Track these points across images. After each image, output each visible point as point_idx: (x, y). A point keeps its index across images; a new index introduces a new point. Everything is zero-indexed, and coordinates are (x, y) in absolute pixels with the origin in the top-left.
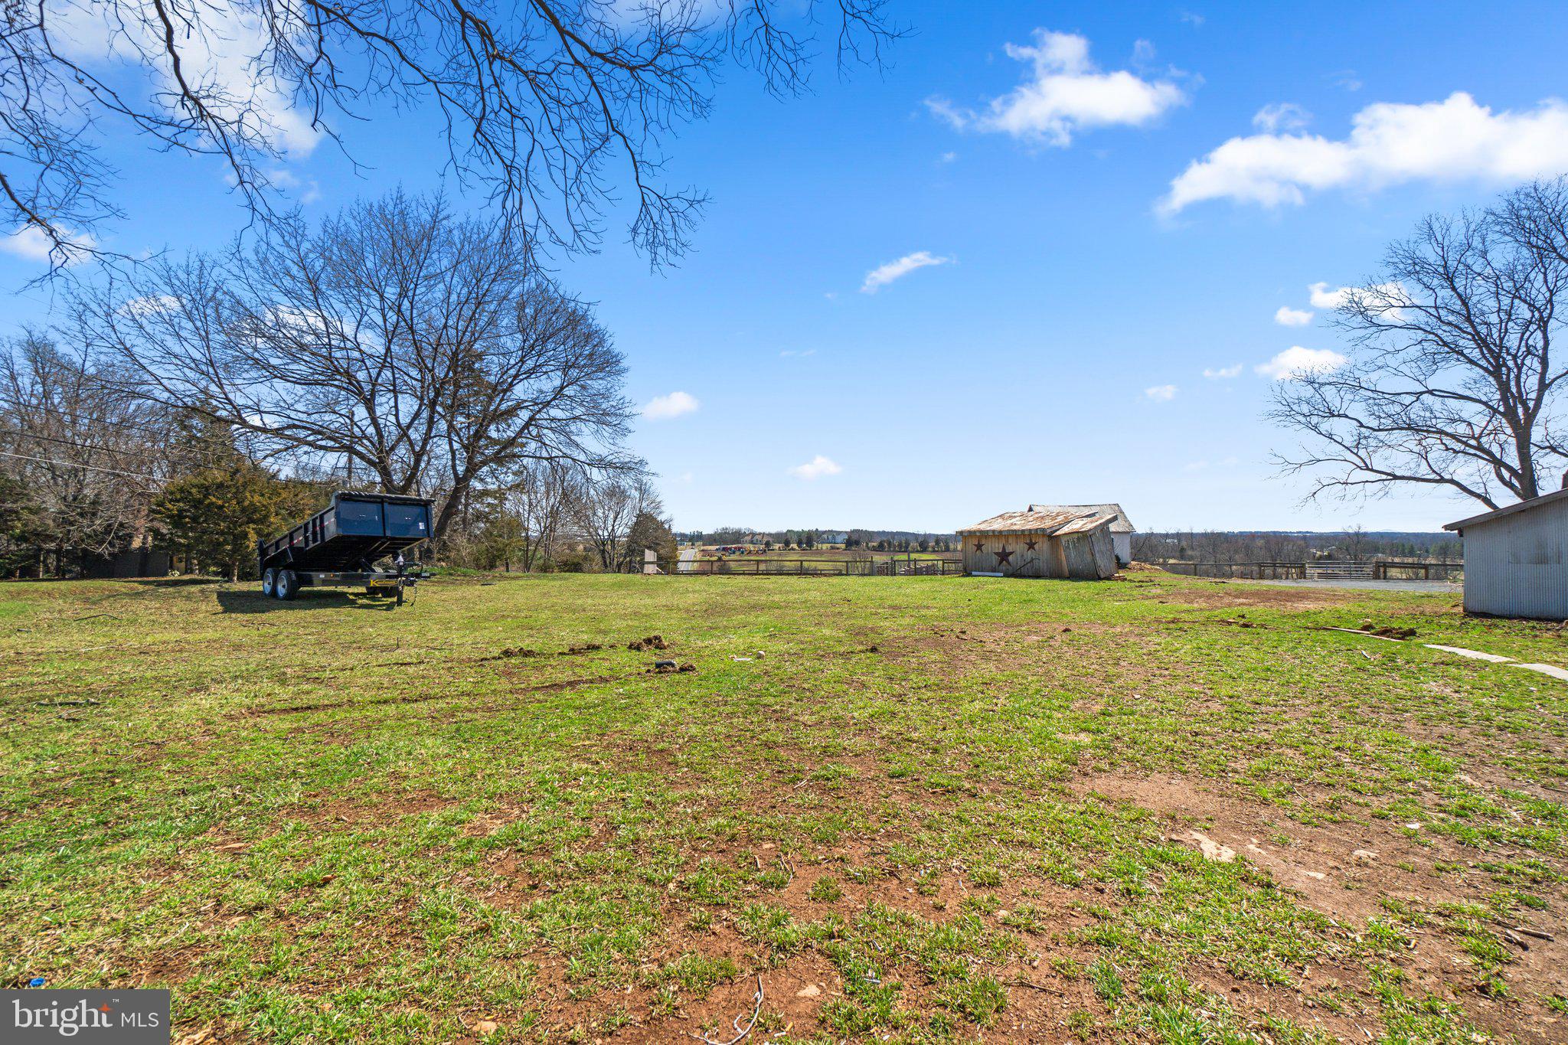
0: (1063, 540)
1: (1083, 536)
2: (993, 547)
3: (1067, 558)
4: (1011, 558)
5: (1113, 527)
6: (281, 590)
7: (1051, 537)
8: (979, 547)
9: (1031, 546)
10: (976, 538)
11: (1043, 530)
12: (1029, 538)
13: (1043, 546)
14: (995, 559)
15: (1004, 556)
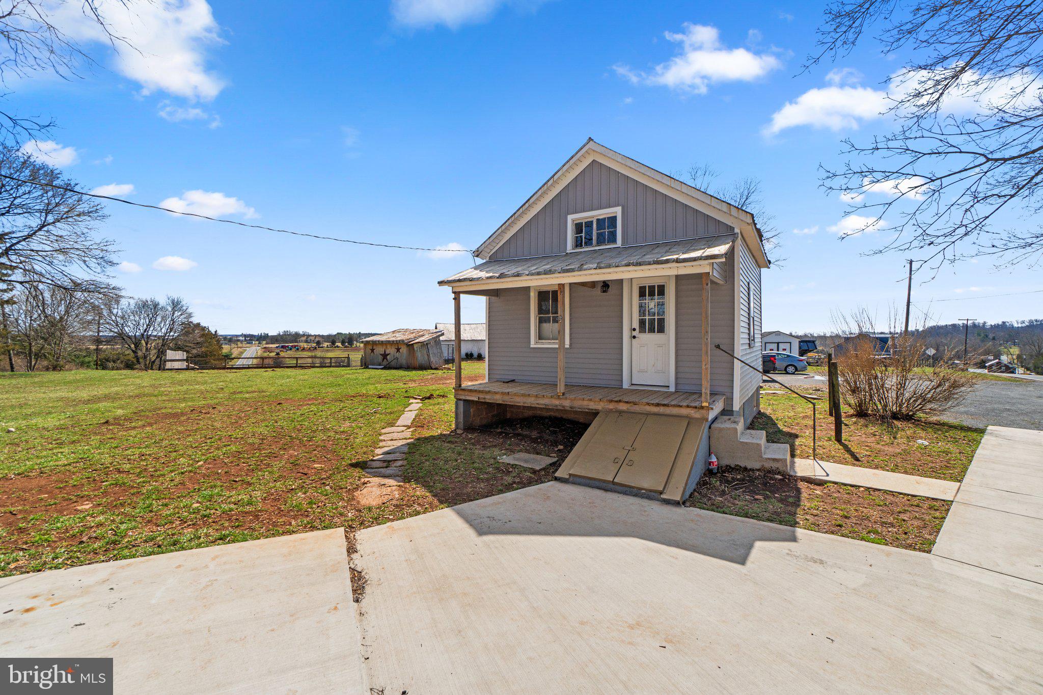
0: (415, 346)
1: (424, 345)
2: (380, 350)
3: (420, 357)
4: (388, 357)
5: (441, 338)
7: (410, 346)
8: (372, 350)
9: (398, 350)
10: (371, 345)
11: (403, 341)
12: (397, 344)
13: (404, 350)
14: (381, 358)
15: (385, 356)
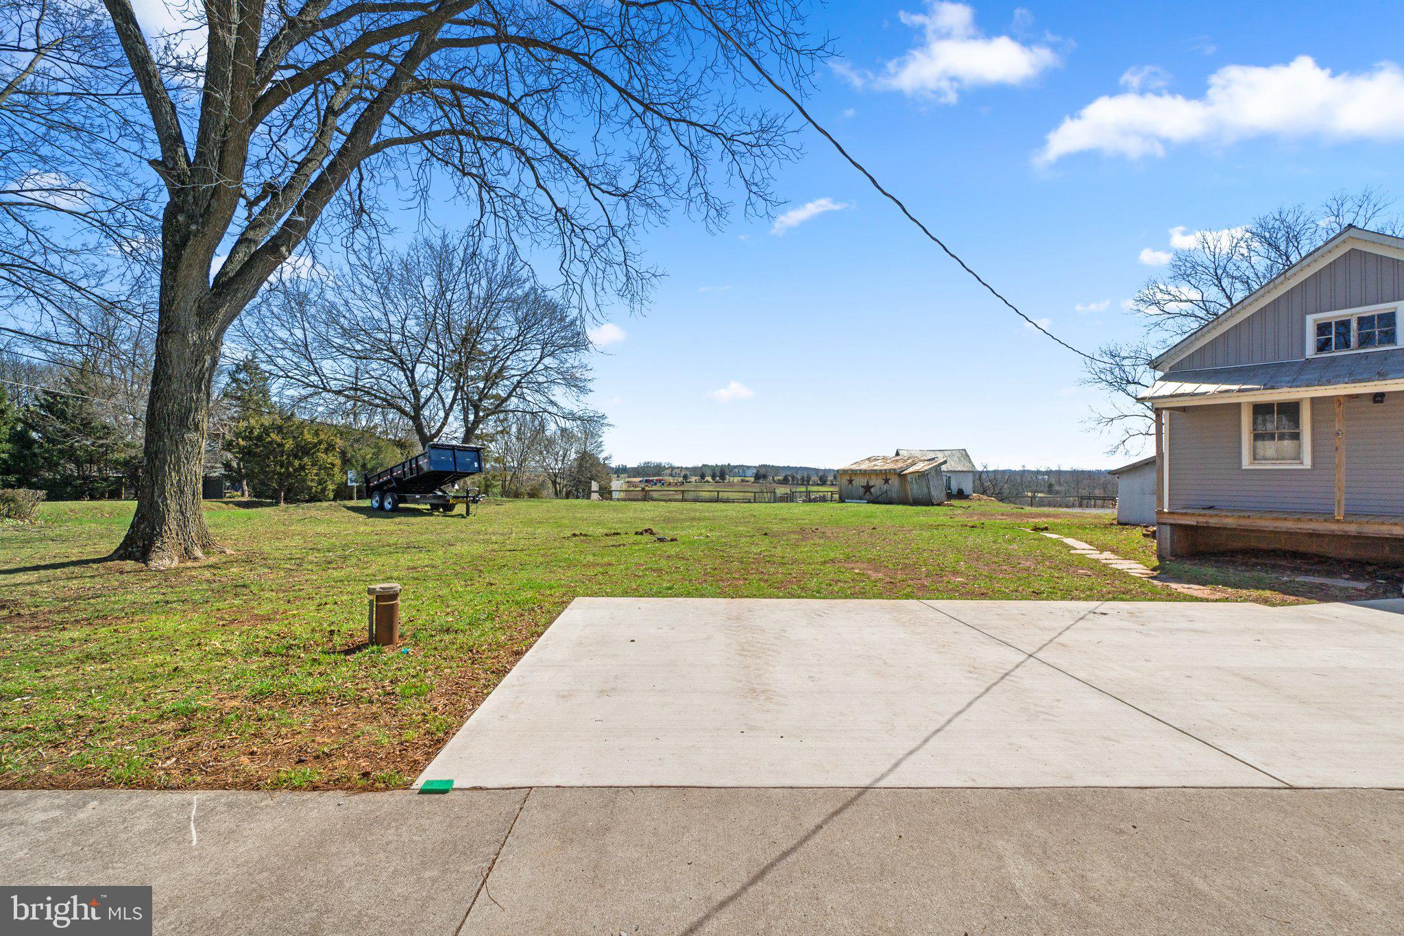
0: (909, 478)
1: (922, 475)
2: (860, 482)
3: (914, 490)
4: (872, 490)
5: (944, 468)
6: (387, 506)
7: (901, 476)
8: (850, 481)
9: (887, 481)
10: (850, 475)
11: (895, 470)
12: (885, 475)
13: (895, 481)
14: (862, 491)
15: (867, 488)
